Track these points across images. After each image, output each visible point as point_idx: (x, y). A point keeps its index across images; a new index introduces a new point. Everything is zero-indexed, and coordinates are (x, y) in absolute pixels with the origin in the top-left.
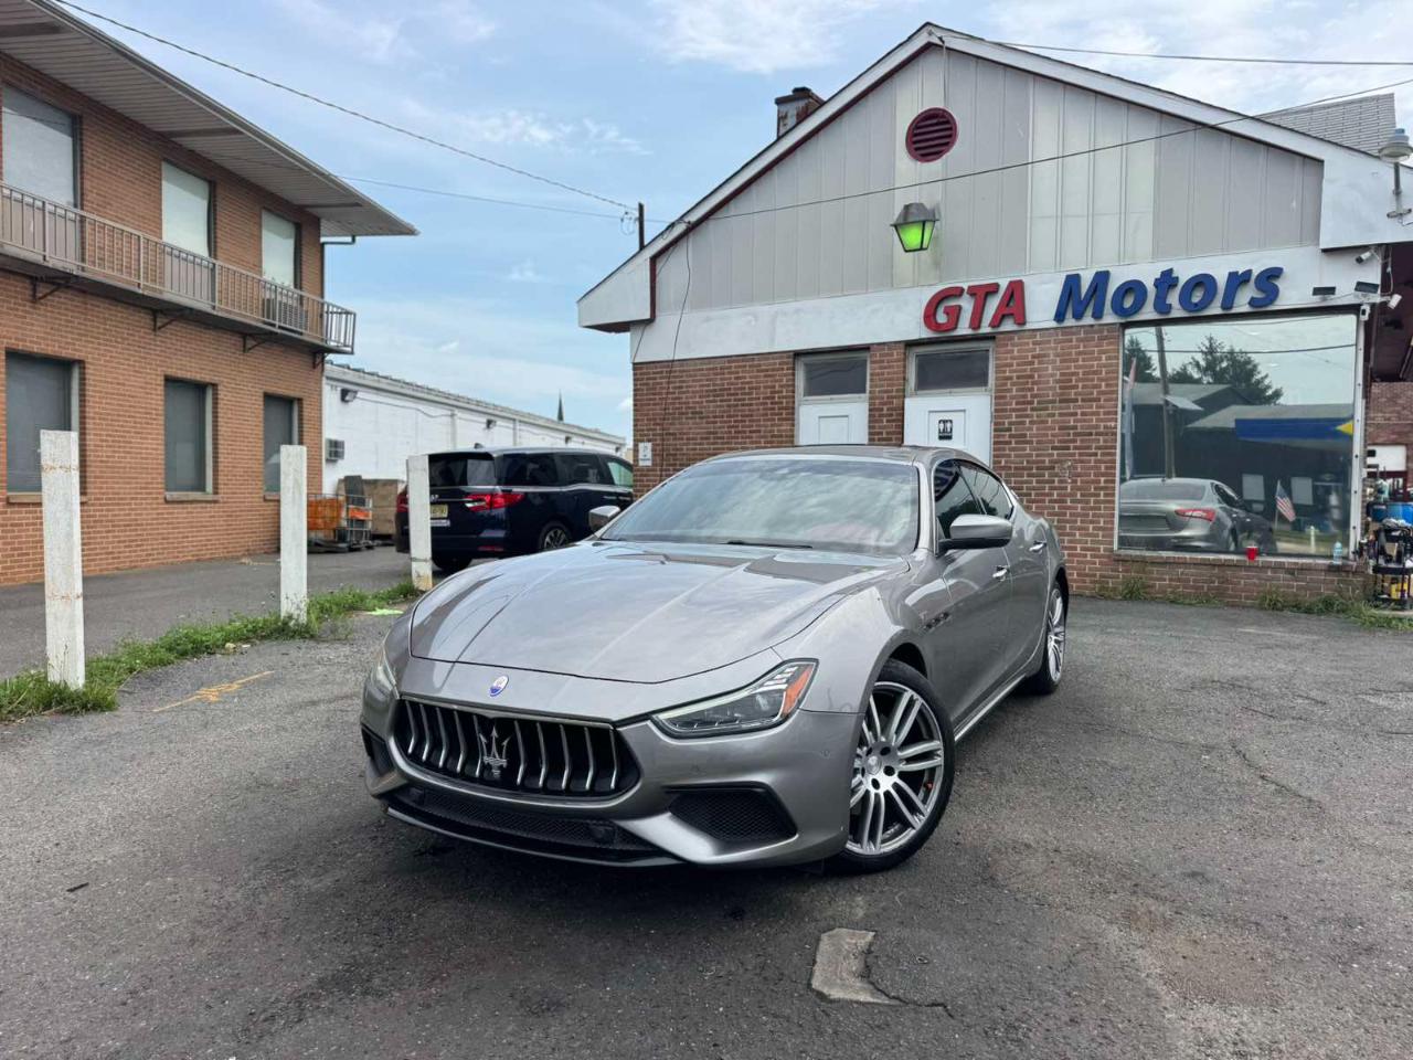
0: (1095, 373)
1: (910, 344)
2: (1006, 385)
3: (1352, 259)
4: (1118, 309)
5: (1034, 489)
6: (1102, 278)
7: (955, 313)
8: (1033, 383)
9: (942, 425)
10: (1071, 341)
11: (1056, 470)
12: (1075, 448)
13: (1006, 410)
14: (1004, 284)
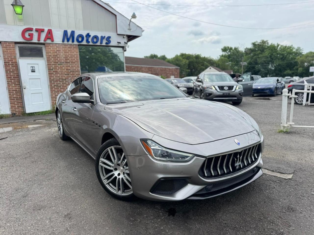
0: (73, 56)
1: (16, 43)
2: (50, 57)
3: (122, 37)
4: (78, 40)
5: (61, 85)
6: (73, 33)
7: (31, 35)
8: (58, 58)
9: (32, 68)
10: (66, 47)
11: (67, 80)
12: (71, 75)
13: (51, 64)
14: (46, 30)
